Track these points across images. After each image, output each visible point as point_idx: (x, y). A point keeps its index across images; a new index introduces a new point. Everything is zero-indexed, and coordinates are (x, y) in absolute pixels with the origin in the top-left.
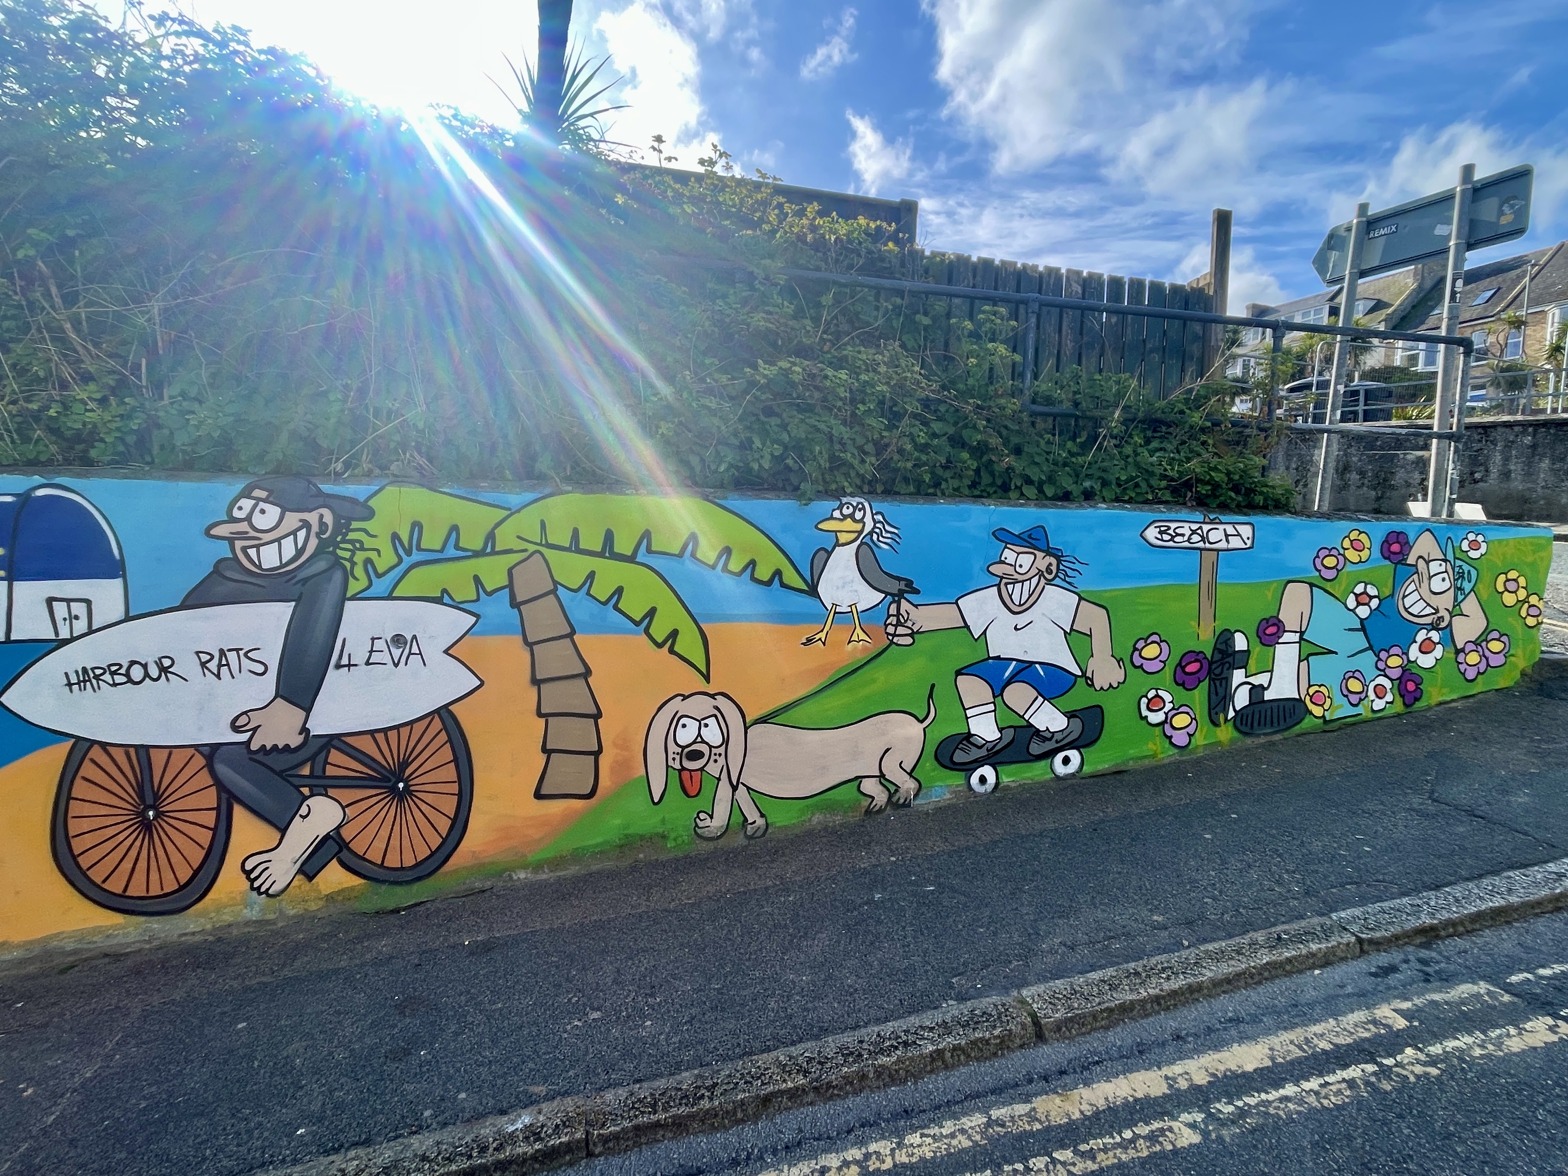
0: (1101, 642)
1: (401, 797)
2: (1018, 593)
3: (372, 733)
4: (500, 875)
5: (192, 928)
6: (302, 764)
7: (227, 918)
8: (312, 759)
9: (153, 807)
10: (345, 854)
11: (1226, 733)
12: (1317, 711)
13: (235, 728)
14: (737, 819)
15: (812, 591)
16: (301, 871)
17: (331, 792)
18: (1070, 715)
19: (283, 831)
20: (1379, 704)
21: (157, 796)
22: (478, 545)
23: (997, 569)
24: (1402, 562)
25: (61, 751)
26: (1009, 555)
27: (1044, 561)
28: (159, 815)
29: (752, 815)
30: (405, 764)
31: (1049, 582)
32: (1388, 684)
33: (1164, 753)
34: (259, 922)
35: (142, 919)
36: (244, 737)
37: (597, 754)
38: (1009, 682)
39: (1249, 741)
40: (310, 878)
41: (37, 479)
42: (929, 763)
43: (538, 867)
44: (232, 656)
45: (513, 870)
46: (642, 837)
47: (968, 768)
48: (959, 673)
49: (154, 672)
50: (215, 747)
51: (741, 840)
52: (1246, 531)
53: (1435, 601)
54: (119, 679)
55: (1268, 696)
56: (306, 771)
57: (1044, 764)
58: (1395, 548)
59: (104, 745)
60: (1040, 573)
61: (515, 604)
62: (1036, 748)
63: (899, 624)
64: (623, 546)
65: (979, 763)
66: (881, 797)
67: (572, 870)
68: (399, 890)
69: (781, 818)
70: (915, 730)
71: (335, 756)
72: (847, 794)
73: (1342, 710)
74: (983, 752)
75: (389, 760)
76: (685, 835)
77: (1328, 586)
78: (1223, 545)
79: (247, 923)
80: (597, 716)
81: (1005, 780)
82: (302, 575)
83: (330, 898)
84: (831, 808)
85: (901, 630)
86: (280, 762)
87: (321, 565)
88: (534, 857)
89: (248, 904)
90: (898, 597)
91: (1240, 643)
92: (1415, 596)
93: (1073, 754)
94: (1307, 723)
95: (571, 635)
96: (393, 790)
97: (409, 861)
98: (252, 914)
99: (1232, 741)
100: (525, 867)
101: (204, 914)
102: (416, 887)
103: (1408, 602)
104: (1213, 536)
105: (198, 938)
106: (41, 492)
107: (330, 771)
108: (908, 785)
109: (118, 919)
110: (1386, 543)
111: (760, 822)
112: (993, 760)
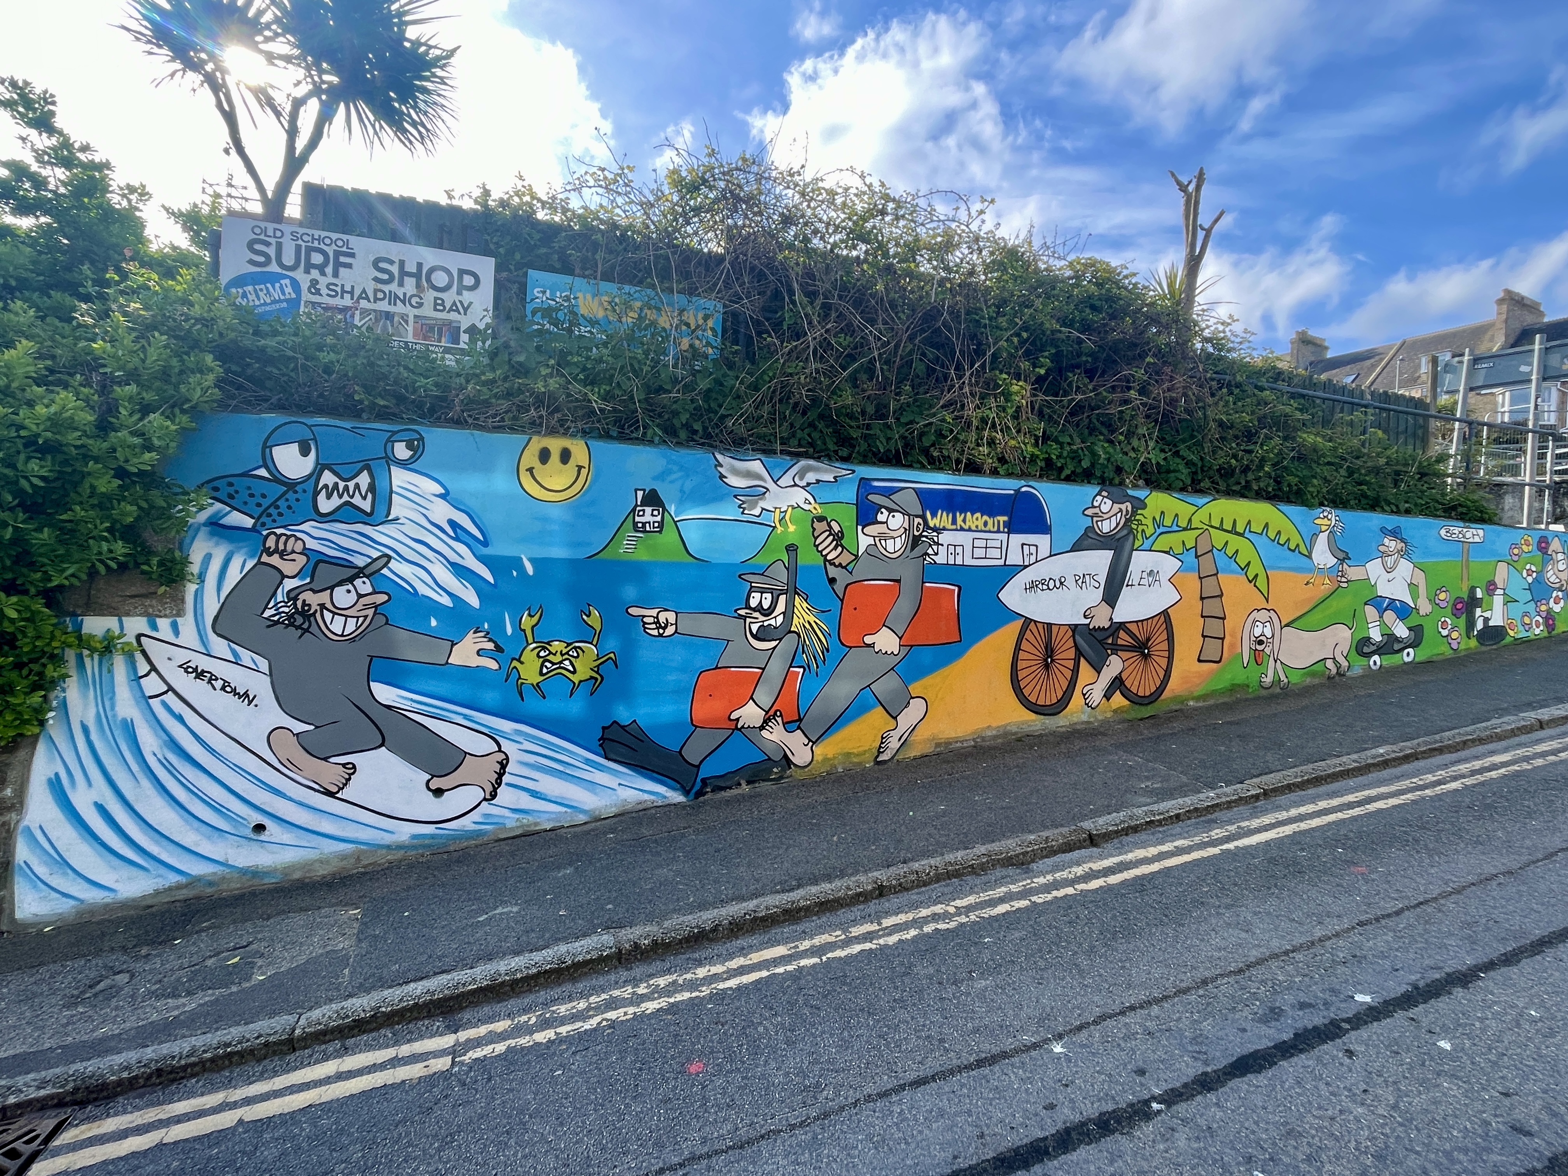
0: (1422, 590)
1: (1146, 657)
2: (1390, 561)
3: (1137, 622)
4: (1182, 702)
5: (1062, 724)
6: (1108, 637)
7: (1075, 720)
8: (1112, 635)
9: (1051, 657)
10: (1122, 687)
11: (1473, 643)
12: (1511, 633)
13: (1085, 617)
14: (1277, 678)
15: (1309, 557)
16: (1105, 696)
17: (1119, 653)
18: (1410, 629)
19: (1099, 673)
20: (1537, 631)
21: (1052, 651)
22: (1184, 525)
23: (1382, 548)
24: (1546, 553)
25: (1019, 623)
26: (1386, 541)
27: (1401, 545)
28: (1052, 661)
29: (1283, 678)
30: (1148, 640)
31: (1402, 556)
32: (1541, 620)
33: (1449, 653)
34: (1088, 723)
35: (1042, 717)
36: (1087, 621)
37: (1223, 639)
38: (1386, 610)
39: (1484, 649)
40: (1108, 700)
41: (1023, 483)
42: (1353, 652)
43: (1197, 699)
44: (1087, 577)
45: (1188, 700)
46: (1239, 685)
47: (1368, 655)
48: (1366, 604)
49: (1058, 585)
50: (1076, 626)
51: (1278, 690)
52: (1481, 532)
53: (1561, 575)
54: (1045, 587)
55: (1491, 623)
56: (1110, 641)
57: (1399, 655)
58: (1543, 545)
59: (1035, 622)
60: (1398, 552)
61: (1197, 557)
62: (1397, 647)
63: (1342, 576)
64: (1240, 529)
65: (1374, 653)
66: (1334, 671)
67: (1211, 702)
68: (1143, 708)
69: (1295, 678)
70: (1347, 633)
71: (1122, 634)
72: (1319, 667)
73: (1522, 634)
74: (1375, 648)
75: (1142, 637)
76: (1256, 684)
77: (1515, 564)
78: (1471, 540)
79: (1083, 723)
80: (1224, 619)
81: (1384, 663)
82: (1117, 537)
83: (1115, 711)
84: (1313, 674)
85: (1344, 580)
86: (1100, 635)
87: (1125, 532)
88: (1196, 694)
89: (1083, 713)
90: (1342, 561)
91: (1479, 594)
92: (1551, 572)
93: (1410, 650)
94: (1508, 640)
95: (1216, 575)
96: (1143, 653)
97: (1147, 694)
98: (1084, 718)
99: (1476, 647)
100: (1193, 699)
101: (1066, 717)
102: (1149, 707)
103: (1549, 574)
104: (1468, 535)
105: (1064, 729)
106: (1024, 489)
107: (1120, 642)
108: (1345, 664)
109: (1033, 716)
110: (1539, 542)
111: (1286, 680)
112: (1379, 652)
